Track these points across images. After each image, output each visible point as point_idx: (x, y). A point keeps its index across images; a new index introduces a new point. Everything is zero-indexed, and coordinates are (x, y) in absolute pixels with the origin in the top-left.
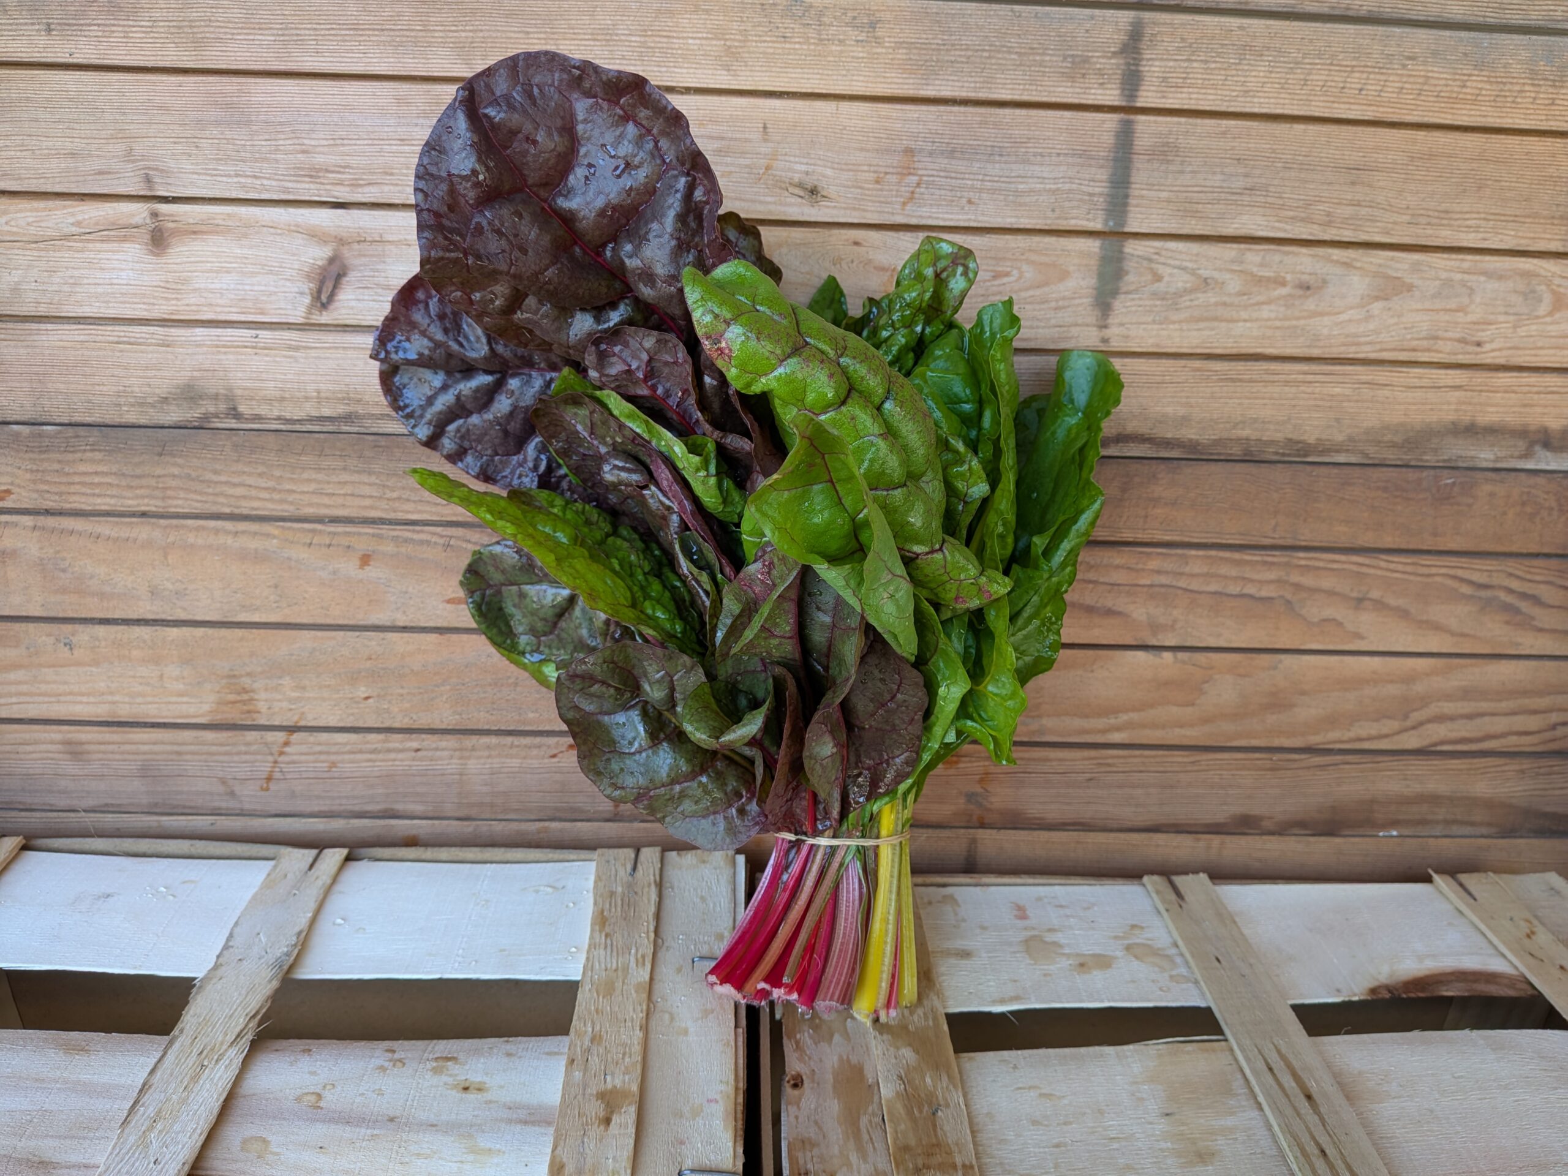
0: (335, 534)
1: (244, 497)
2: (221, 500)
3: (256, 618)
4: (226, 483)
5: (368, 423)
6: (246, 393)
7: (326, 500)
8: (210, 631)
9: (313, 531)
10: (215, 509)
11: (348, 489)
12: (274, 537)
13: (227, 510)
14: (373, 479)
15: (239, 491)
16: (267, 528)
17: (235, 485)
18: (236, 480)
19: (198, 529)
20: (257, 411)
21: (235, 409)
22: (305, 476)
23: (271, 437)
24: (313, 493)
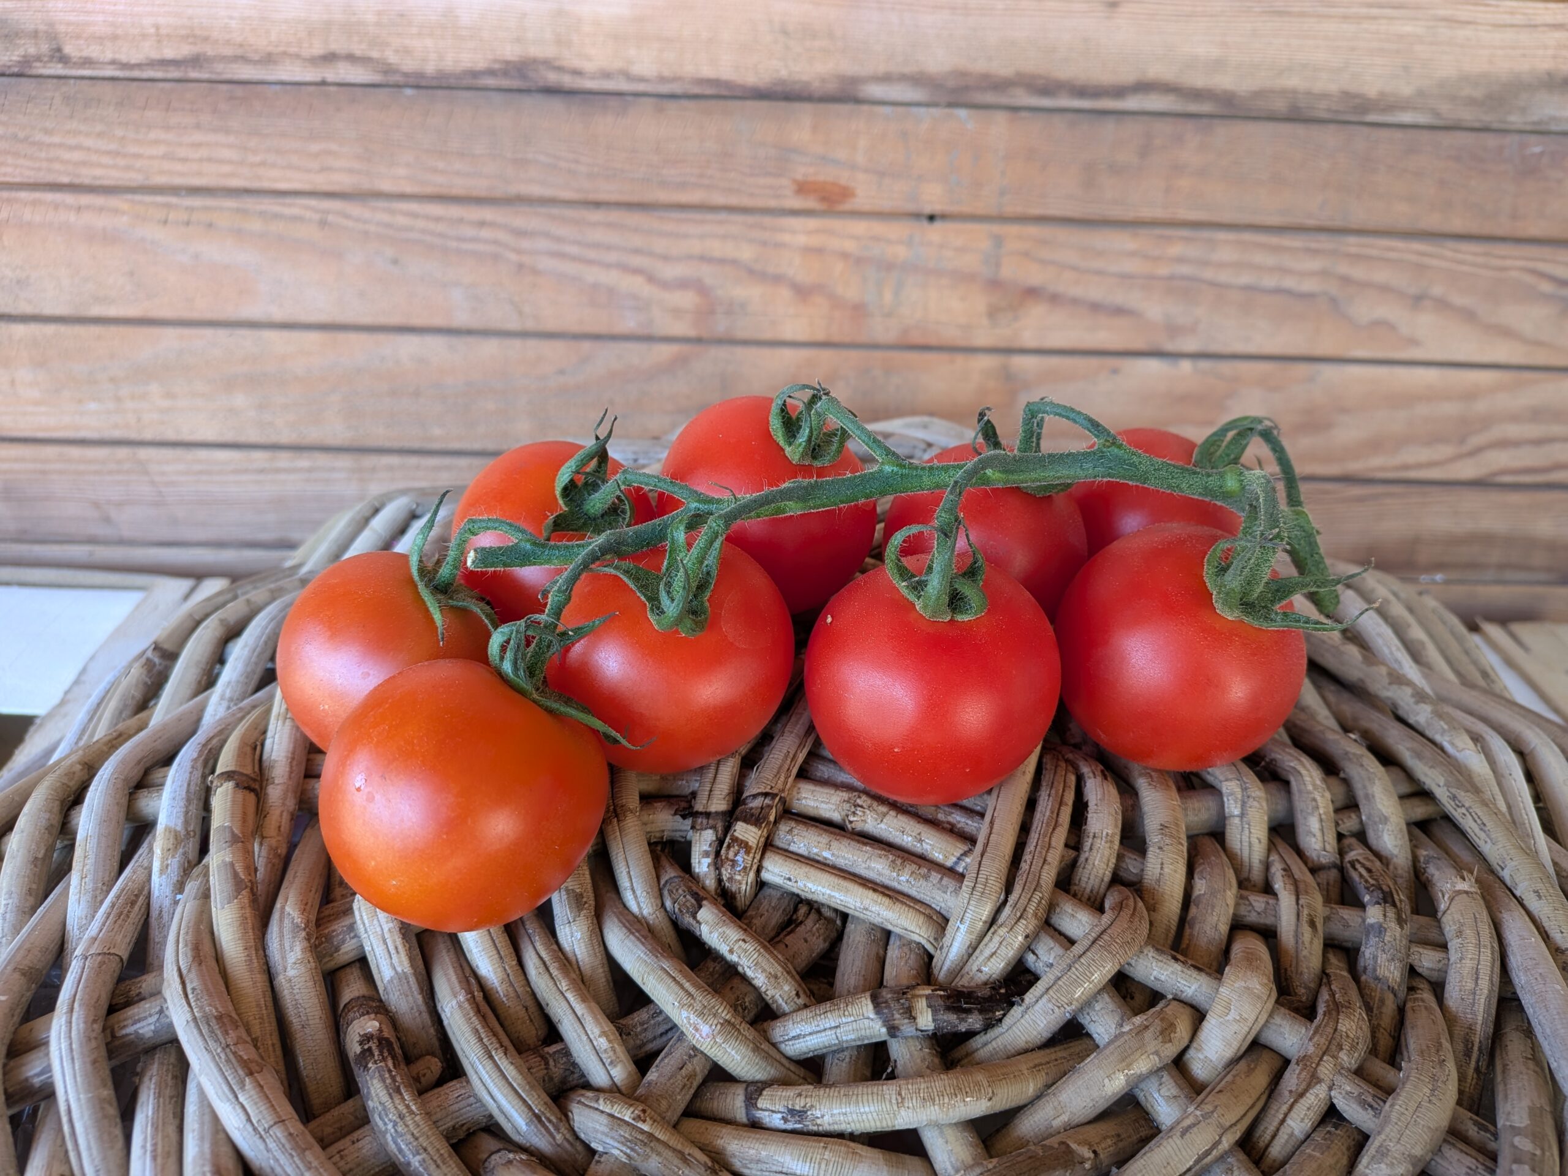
0: (191, 209)
1: (84, 163)
2: (57, 166)
3: (112, 312)
4: (61, 145)
5: (219, 67)
6: (70, 29)
7: (179, 167)
8: (63, 329)
9: (168, 206)
10: (50, 178)
11: (203, 152)
12: (123, 213)
13: (65, 180)
14: (231, 139)
15: (77, 156)
16: (114, 202)
17: (71, 148)
18: (72, 141)
19: (35, 203)
20: (85, 54)
21: (59, 50)
22: (153, 135)
23: (108, 87)
24: (165, 157)
